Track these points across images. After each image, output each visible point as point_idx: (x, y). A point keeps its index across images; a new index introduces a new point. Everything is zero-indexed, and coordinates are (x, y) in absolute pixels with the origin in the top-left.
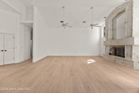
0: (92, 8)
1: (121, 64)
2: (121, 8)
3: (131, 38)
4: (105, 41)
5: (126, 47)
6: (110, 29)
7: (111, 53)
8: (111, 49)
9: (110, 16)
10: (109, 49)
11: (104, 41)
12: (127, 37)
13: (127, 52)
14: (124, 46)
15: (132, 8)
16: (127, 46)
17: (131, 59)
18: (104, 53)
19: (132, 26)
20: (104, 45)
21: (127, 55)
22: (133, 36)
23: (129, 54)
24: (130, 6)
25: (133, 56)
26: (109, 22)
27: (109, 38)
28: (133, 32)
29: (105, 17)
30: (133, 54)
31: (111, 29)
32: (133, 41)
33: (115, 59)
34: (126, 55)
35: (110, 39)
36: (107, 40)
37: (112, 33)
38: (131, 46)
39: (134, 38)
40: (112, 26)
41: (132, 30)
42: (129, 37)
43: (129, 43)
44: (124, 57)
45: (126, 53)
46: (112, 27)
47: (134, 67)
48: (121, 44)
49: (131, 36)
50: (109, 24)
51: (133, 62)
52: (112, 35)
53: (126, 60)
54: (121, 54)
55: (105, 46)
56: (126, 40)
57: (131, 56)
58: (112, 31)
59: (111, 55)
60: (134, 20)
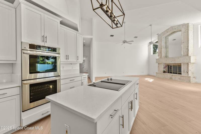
0: (151, 25)
1: (178, 80)
2: (177, 29)
3: (188, 57)
4: (158, 59)
5: (182, 65)
6: (163, 47)
7: (165, 71)
8: (165, 67)
9: (163, 33)
10: (163, 67)
11: (156, 59)
12: (183, 56)
13: (184, 69)
14: (181, 64)
15: (188, 31)
16: (184, 64)
17: (188, 75)
18: (157, 72)
19: (188, 46)
20: (156, 63)
21: (184, 72)
22: (189, 55)
23: (186, 71)
24: (186, 28)
25: (190, 72)
26: (163, 39)
27: (162, 56)
28: (189, 51)
29: (158, 34)
30: (190, 71)
31: (165, 47)
32: (190, 60)
33: (171, 76)
34: (182, 72)
35: (164, 56)
36: (161, 57)
37: (165, 50)
38: (188, 63)
39: (190, 56)
40: (165, 43)
41: (188, 50)
42: (185, 55)
43: (186, 61)
44: (181, 74)
45: (182, 70)
46: (165, 45)
47: (191, 81)
48: (177, 62)
49: (188, 55)
50: (162, 41)
51: (190, 77)
52: (165, 53)
53: (183, 76)
54: (177, 72)
55: (158, 64)
56: (183, 58)
57: (187, 73)
58: (165, 49)
59: (165, 73)
60: (189, 41)
